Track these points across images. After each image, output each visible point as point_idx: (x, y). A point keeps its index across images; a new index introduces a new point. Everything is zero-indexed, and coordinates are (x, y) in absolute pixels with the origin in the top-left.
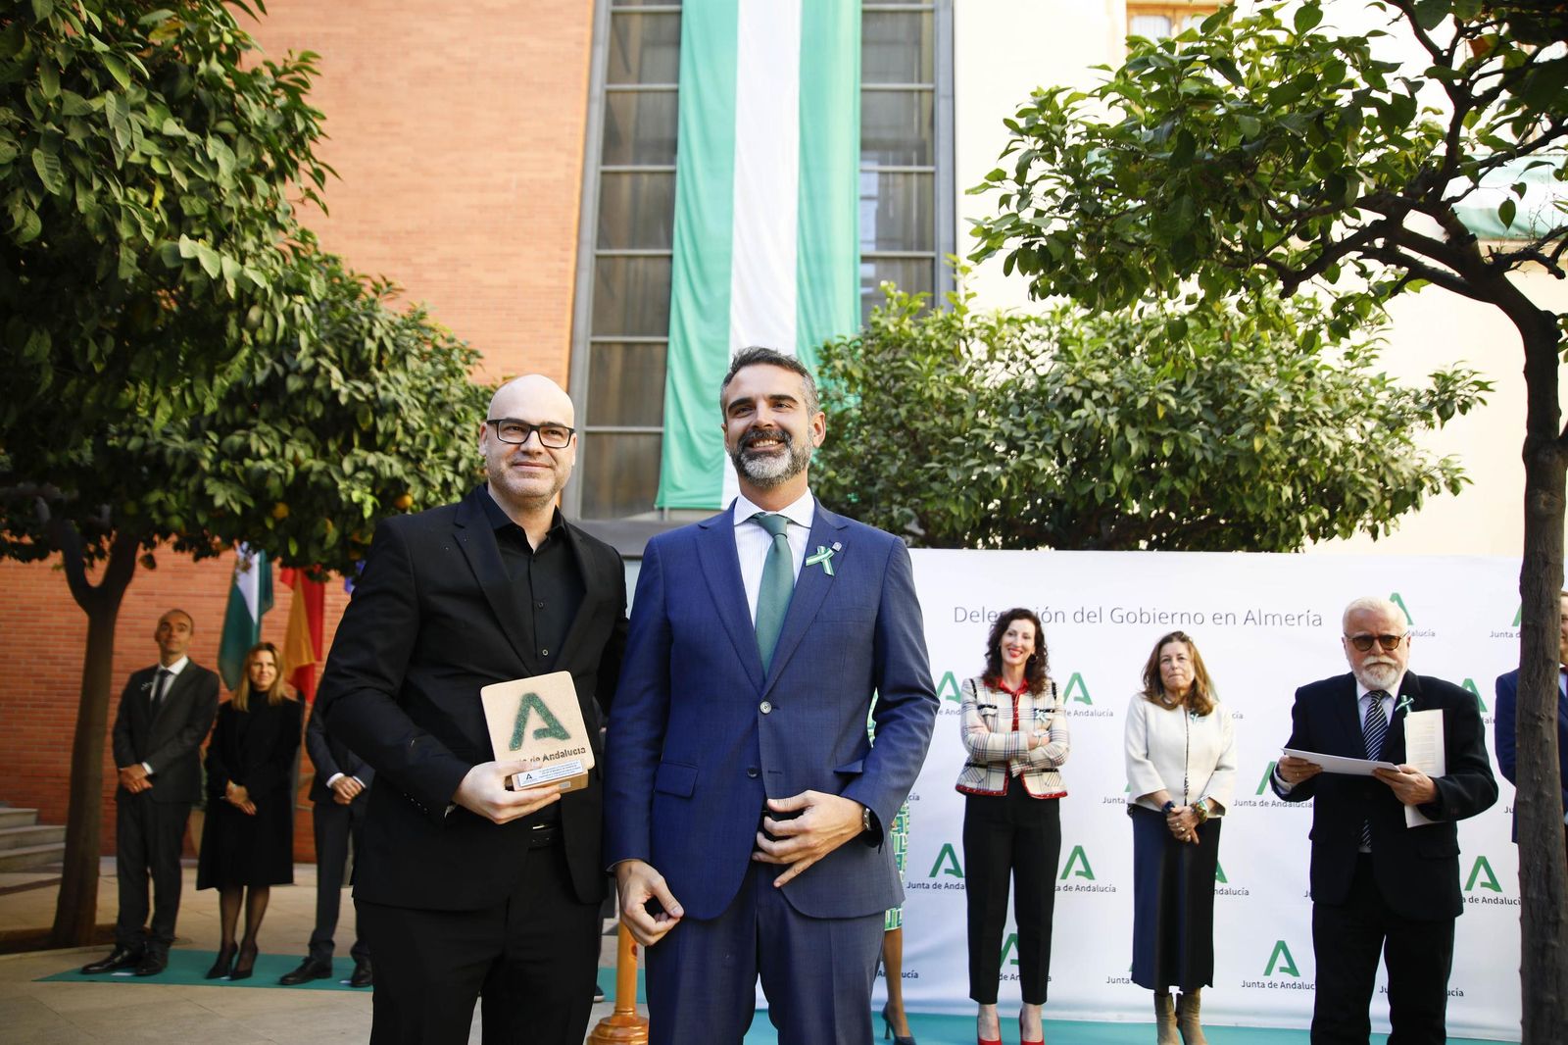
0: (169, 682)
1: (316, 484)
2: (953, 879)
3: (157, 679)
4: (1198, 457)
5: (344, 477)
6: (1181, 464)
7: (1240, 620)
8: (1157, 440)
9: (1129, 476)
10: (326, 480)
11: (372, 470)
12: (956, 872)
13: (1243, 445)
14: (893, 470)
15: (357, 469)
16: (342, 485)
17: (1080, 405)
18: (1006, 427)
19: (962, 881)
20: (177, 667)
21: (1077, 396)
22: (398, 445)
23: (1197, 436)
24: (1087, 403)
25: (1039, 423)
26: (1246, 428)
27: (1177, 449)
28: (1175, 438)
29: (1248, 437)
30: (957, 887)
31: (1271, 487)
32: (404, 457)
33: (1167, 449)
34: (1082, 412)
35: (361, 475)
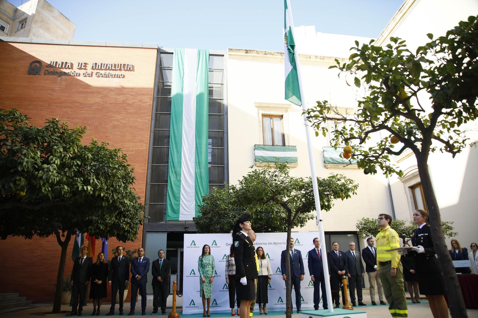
0: (84, 260)
1: (116, 224)
2: (227, 290)
3: (81, 259)
4: (264, 218)
5: (121, 223)
6: (261, 219)
7: (273, 244)
8: (258, 215)
9: (253, 221)
10: (118, 223)
11: (126, 221)
12: (227, 288)
13: (270, 216)
14: (215, 220)
15: (123, 221)
16: (121, 224)
17: (245, 210)
18: (234, 213)
19: (228, 290)
20: (85, 257)
21: (245, 208)
22: (129, 217)
23: (263, 215)
24: (246, 210)
25: (239, 213)
26: (270, 214)
27: (261, 217)
28: (260, 215)
29: (271, 215)
30: (227, 291)
31: (276, 222)
32: (130, 219)
33: (259, 217)
34: (245, 211)
35: (124, 223)
